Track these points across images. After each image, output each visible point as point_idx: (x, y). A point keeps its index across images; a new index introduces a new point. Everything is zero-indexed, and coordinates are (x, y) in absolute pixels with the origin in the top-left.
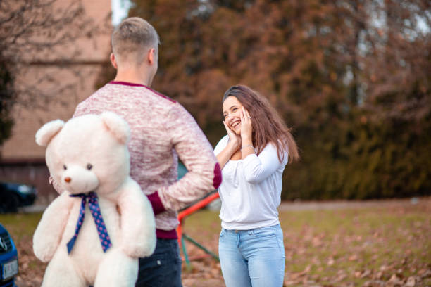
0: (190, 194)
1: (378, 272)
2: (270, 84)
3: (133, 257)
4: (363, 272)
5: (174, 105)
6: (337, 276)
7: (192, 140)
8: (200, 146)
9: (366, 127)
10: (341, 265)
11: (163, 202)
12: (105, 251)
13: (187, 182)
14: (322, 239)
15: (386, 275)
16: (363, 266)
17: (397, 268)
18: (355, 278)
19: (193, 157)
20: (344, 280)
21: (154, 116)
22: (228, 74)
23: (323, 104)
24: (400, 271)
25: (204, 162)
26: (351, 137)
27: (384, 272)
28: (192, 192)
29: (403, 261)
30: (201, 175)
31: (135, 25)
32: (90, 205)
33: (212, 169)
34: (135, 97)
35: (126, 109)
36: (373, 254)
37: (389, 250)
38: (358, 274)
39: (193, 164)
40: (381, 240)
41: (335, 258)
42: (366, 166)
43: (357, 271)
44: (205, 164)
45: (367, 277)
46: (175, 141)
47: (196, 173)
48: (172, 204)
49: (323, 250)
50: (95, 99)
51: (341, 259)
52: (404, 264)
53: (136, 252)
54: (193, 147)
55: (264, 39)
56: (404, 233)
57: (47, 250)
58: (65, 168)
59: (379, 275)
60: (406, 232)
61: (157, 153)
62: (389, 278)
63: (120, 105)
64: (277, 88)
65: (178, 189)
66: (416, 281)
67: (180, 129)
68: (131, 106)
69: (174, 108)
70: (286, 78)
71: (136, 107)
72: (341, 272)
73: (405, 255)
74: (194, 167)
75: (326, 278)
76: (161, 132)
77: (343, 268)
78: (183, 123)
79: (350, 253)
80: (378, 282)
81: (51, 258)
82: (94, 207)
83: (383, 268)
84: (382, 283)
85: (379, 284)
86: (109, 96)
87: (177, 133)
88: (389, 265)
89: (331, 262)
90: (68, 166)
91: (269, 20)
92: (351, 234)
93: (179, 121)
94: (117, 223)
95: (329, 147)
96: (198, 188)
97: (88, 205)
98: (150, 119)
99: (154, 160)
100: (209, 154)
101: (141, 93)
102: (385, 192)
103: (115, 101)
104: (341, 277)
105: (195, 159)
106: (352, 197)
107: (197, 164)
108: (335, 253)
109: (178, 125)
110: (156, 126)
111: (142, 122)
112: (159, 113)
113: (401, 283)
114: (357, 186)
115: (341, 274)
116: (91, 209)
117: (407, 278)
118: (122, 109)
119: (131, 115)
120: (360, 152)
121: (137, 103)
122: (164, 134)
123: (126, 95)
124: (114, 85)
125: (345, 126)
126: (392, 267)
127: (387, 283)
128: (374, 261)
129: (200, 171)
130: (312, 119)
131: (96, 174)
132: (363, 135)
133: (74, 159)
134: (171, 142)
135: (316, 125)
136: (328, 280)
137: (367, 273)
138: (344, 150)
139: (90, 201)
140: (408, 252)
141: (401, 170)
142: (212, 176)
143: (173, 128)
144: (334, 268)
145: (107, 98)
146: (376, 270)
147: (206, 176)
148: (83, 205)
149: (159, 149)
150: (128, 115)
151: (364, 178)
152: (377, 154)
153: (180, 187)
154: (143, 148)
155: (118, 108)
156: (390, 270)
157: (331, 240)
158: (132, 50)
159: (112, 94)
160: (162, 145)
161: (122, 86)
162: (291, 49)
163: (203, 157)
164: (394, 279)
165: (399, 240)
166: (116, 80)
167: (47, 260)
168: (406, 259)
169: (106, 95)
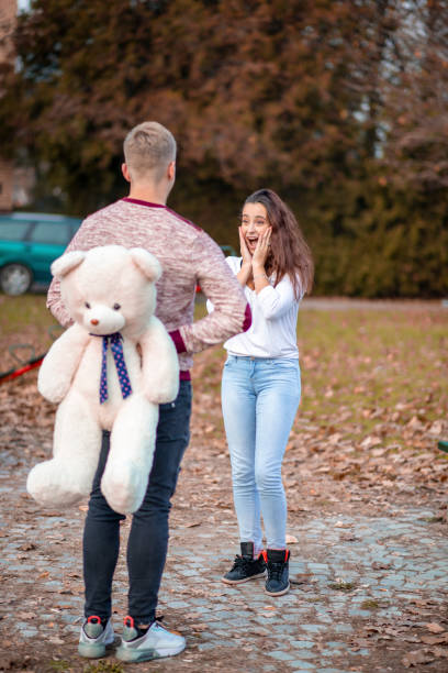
0: (216, 337)
1: (393, 412)
2: (249, 117)
3: (154, 403)
4: (374, 411)
5: (198, 233)
6: (339, 415)
7: (221, 276)
8: (230, 284)
9: (384, 191)
10: (342, 400)
11: (186, 343)
12: (125, 397)
13: (215, 323)
14: (315, 359)
15: (404, 418)
16: (373, 402)
17: (418, 408)
18: (363, 418)
19: (222, 296)
20: (348, 420)
21: (177, 246)
22: (186, 97)
23: (324, 152)
24: (422, 412)
25: (234, 302)
26: (362, 204)
27: (401, 412)
28: (219, 334)
29: (427, 398)
30: (231, 316)
31: (153, 135)
32: (113, 345)
33: (243, 311)
34: (155, 221)
35: (144, 235)
36: (387, 385)
37: (408, 380)
38: (366, 413)
39: (222, 304)
40: (396, 364)
41: (336, 388)
42: (380, 248)
43: (365, 408)
44: (235, 305)
45: (379, 418)
46: (200, 274)
47: (225, 314)
48: (195, 345)
49: (319, 376)
50: (106, 218)
51: (344, 390)
52: (429, 402)
53: (160, 398)
54: (222, 284)
55: (245, 48)
56: (430, 355)
57: (59, 392)
58: (88, 306)
59: (396, 415)
60: (432, 354)
61: (179, 286)
62: (408, 421)
63: (137, 229)
64: (259, 124)
65: (203, 330)
66: (443, 427)
67: (206, 262)
68: (150, 232)
69: (199, 238)
70: (273, 109)
71: (156, 233)
72: (343, 408)
73: (430, 390)
74: (223, 307)
75: (324, 417)
76: (185, 264)
77: (346, 403)
78: (209, 256)
79: (356, 383)
80: (393, 425)
81: (62, 399)
82: (117, 349)
83: (400, 406)
84: (398, 428)
85: (395, 429)
86: (125, 217)
87: (203, 266)
88: (408, 401)
89: (330, 394)
90: (92, 304)
91: (254, 20)
92: (356, 353)
93: (205, 253)
94: (139, 364)
95: (329, 216)
96: (226, 331)
97: (110, 346)
98: (172, 248)
99: (175, 294)
100: (240, 293)
101: (161, 216)
102: (404, 289)
103: (130, 224)
104: (344, 416)
105: (224, 298)
106: (357, 294)
107: (227, 304)
108: (335, 380)
109: (204, 258)
110: (180, 257)
111: (163, 252)
112: (183, 242)
113: (424, 428)
114: (365, 278)
115: (344, 411)
116: (113, 350)
117: (432, 422)
118: (140, 234)
119: (151, 243)
120: (373, 228)
121: (157, 230)
122: (188, 266)
123: (144, 218)
124: (129, 204)
125: (354, 187)
126: (411, 405)
127: (404, 428)
128: (388, 395)
129: (230, 312)
130: (307, 173)
131: (123, 315)
132: (379, 202)
133: (101, 297)
134: (196, 275)
135: (312, 183)
136: (327, 420)
137: (379, 412)
138: (350, 223)
139: (112, 342)
140: (435, 384)
141: (430, 257)
142: (243, 319)
143: (199, 261)
144: (335, 402)
145: (121, 219)
146: (390, 410)
147: (236, 318)
148: (105, 345)
149: (182, 282)
150: (147, 242)
151: (376, 267)
152: (398, 231)
153: (206, 328)
154: (164, 280)
155: (135, 233)
156: (409, 409)
157: (327, 361)
158: (151, 166)
159: (127, 215)
160: (185, 278)
161: (139, 206)
162: (283, 67)
163: (234, 297)
164: (414, 422)
165: (422, 367)
166: (130, 197)
167: (58, 401)
168: (431, 396)
169: (120, 215)
